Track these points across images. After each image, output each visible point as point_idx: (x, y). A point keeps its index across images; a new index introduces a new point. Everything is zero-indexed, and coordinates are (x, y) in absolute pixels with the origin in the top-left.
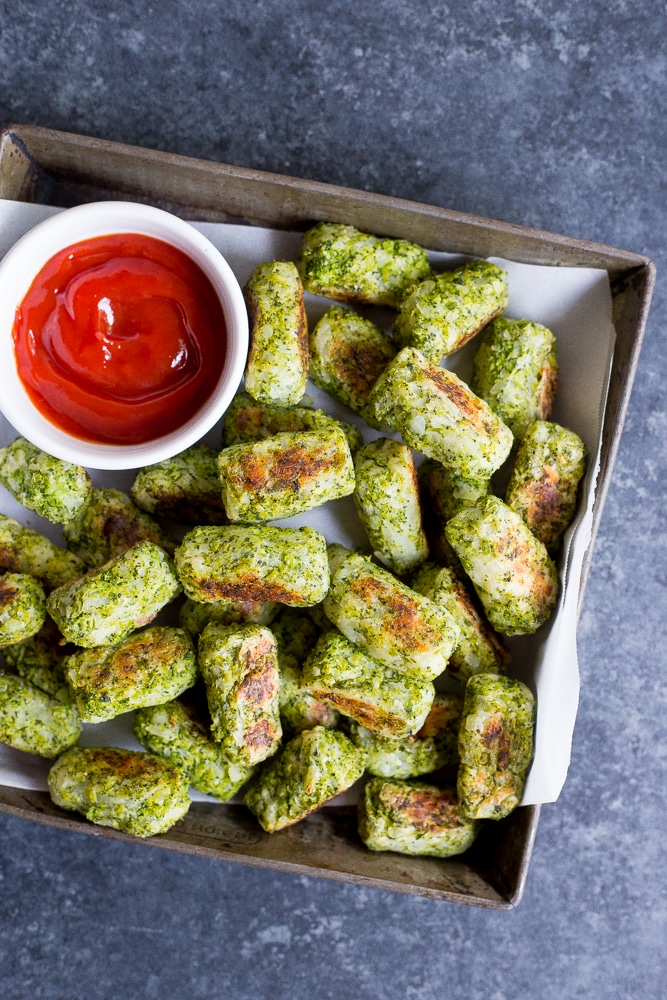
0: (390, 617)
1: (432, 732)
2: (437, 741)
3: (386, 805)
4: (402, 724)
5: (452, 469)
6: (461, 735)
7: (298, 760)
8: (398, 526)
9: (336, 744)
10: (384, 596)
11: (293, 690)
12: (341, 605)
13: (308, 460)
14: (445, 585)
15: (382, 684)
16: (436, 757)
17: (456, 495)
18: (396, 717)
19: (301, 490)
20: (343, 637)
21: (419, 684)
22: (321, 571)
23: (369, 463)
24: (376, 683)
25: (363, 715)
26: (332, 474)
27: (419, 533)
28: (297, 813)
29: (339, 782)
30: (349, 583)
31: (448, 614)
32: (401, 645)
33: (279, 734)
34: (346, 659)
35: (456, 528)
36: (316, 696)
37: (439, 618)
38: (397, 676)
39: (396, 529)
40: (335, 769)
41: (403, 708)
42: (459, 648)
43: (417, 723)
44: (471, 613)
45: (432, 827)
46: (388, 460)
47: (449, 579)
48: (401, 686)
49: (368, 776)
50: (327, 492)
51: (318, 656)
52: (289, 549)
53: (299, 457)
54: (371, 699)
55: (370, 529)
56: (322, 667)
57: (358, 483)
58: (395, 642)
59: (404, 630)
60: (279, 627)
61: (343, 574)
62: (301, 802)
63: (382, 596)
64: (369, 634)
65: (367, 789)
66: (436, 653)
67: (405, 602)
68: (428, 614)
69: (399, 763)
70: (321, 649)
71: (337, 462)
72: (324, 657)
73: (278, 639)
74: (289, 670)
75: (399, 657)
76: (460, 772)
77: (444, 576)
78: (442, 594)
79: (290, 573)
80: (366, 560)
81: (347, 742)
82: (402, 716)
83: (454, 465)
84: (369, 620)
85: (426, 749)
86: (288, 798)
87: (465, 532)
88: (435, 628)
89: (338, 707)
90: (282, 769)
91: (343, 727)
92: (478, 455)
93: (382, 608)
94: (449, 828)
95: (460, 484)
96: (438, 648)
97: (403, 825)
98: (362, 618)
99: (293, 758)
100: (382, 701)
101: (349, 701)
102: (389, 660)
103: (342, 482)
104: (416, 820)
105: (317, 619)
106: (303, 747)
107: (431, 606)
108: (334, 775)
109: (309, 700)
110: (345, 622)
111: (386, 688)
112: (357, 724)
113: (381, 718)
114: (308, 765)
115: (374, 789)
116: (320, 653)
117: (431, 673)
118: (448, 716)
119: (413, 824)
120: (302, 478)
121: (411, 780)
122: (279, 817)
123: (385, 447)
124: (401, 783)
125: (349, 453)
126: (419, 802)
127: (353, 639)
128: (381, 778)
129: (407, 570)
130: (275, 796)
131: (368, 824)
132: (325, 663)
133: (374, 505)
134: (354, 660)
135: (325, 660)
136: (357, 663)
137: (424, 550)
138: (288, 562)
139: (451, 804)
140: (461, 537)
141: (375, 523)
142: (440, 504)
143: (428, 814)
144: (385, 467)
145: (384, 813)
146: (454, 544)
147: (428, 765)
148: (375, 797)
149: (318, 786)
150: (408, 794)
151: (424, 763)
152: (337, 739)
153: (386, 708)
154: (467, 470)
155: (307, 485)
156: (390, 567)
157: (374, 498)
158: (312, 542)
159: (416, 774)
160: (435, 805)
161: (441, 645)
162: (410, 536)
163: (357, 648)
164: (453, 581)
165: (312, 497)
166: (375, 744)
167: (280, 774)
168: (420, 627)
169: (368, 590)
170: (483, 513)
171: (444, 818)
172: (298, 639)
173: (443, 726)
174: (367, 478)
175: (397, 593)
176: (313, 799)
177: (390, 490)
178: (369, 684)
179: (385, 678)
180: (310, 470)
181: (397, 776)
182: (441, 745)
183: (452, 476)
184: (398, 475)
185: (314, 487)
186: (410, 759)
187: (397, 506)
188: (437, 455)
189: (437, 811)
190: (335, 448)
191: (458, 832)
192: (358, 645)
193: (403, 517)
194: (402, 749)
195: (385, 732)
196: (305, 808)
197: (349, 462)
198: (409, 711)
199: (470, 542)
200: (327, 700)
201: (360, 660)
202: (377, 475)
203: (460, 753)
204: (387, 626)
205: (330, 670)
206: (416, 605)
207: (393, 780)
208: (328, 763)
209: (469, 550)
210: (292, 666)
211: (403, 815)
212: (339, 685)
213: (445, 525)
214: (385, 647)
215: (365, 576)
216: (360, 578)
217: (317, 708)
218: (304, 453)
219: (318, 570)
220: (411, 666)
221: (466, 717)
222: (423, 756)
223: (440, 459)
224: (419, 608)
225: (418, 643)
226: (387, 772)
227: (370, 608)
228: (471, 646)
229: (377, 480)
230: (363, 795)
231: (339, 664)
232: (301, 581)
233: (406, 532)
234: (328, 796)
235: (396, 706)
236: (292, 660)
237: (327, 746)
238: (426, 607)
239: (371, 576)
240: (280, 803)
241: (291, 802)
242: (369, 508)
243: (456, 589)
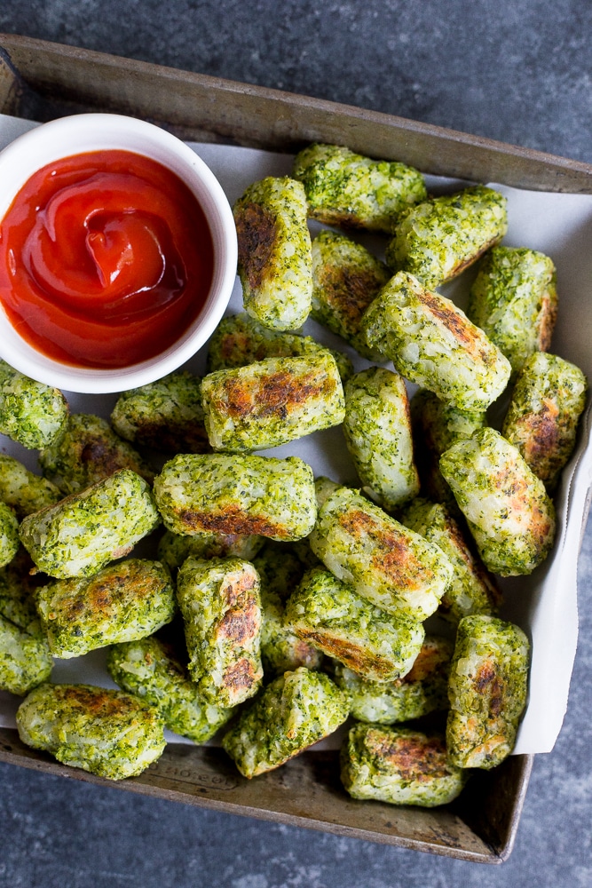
0: (379, 553)
1: (420, 675)
2: (425, 685)
3: (371, 751)
4: (390, 666)
5: (447, 400)
6: (451, 680)
7: (280, 702)
8: (389, 459)
9: (320, 686)
10: (374, 530)
11: (275, 629)
12: (328, 539)
13: (297, 385)
14: (438, 522)
15: (370, 624)
16: (424, 701)
17: (450, 428)
18: (383, 659)
19: (288, 417)
20: (329, 573)
21: (409, 625)
22: (307, 504)
23: (360, 392)
24: (364, 623)
25: (348, 657)
26: (321, 399)
27: (410, 467)
28: (278, 759)
29: (323, 727)
30: (336, 516)
31: (440, 551)
32: (390, 582)
33: (260, 674)
34: (332, 596)
35: (451, 460)
36: (300, 635)
37: (431, 556)
38: (386, 616)
39: (387, 462)
40: (319, 713)
41: (391, 650)
42: (451, 588)
43: (405, 666)
44: (464, 552)
45: (419, 776)
46: (380, 389)
47: (441, 515)
48: (389, 626)
49: (352, 721)
50: (316, 420)
51: (302, 593)
52: (274, 480)
53: (288, 382)
54: (358, 639)
55: (359, 463)
56: (307, 604)
57: (348, 413)
58: (385, 579)
59: (394, 567)
60: (262, 563)
61: (331, 506)
62: (282, 747)
63: (372, 531)
64: (357, 570)
65: (351, 735)
66: (428, 591)
67: (396, 538)
68: (420, 551)
69: (385, 708)
70: (305, 585)
71: (326, 388)
72: (309, 594)
73: (261, 575)
74: (271, 608)
75: (388, 595)
76: (449, 718)
77: (437, 512)
78: (435, 531)
79: (274, 505)
80: (355, 493)
81: (330, 684)
82: (390, 658)
83: (448, 395)
84: (358, 555)
85: (413, 693)
86: (268, 742)
87: (461, 465)
88: (427, 566)
89: (323, 648)
90: (263, 712)
91: (327, 668)
92: (475, 386)
93: (372, 544)
94: (436, 776)
95: (454, 416)
96: (429, 587)
97: (388, 773)
98: (350, 553)
99: (274, 701)
100: (369, 642)
101: (335, 642)
102: (378, 598)
103: (332, 410)
104: (402, 768)
105: (302, 555)
106: (285, 689)
107: (423, 543)
108: (317, 719)
109: (292, 640)
110: (332, 557)
111: (374, 628)
112: (342, 666)
113: (368, 660)
114: (289, 708)
115: (358, 734)
116: (305, 590)
117: (423, 613)
118: (437, 659)
119: (399, 772)
120: (289, 405)
121: (397, 726)
122: (258, 762)
123: (377, 376)
124: (387, 729)
125: (340, 380)
126: (405, 749)
127: (340, 576)
128: (366, 723)
129: (397, 506)
130: (254, 740)
131: (351, 771)
132: (309, 601)
133: (364, 437)
134: (340, 597)
135: (310, 597)
136: (343, 601)
137: (415, 484)
138: (273, 494)
139: (438, 751)
140: (457, 470)
141: (364, 456)
142: (434, 437)
143: (414, 762)
144: (376, 396)
145: (368, 760)
146: (448, 478)
147: (415, 710)
148: (359, 743)
149: (301, 731)
150: (394, 741)
151: (412, 708)
152: (321, 681)
153: (373, 649)
154: (462, 401)
155: (294, 413)
156: (380, 501)
157: (365, 428)
158: (299, 472)
159: (402, 719)
160: (421, 753)
161: (434, 583)
162: (401, 470)
163: (345, 585)
164: (446, 518)
165: (299, 425)
166: (360, 687)
167: (260, 716)
168: (411, 564)
169: (357, 524)
170: (480, 445)
171: (431, 767)
172: (282, 576)
173: (433, 670)
174: (358, 408)
175: (388, 527)
176: (295, 744)
177: (381, 420)
178: (355, 623)
179: (373, 618)
180: (298, 397)
181: (382, 721)
182: (429, 690)
183: (447, 408)
184: (391, 404)
185: (302, 415)
186: (396, 704)
187: (388, 438)
188: (431, 385)
189: (424, 759)
190: (325, 373)
191: (446, 781)
192: (345, 582)
193: (394, 450)
194: (389, 693)
195: (372, 675)
196: (286, 754)
197: (339, 389)
198: (397, 653)
199: (466, 476)
200: (311, 639)
201: (346, 599)
202: (369, 405)
203: (450, 698)
204: (376, 563)
205: (315, 608)
206: (408, 541)
207: (378, 725)
208: (311, 706)
209: (464, 484)
210: (275, 604)
211: (388, 763)
212: (324, 624)
213: (440, 458)
214: (374, 584)
215: (354, 509)
216: (348, 512)
217: (300, 648)
218: (292, 378)
219: (304, 502)
220: (402, 605)
221: (457, 660)
222: (410, 700)
223: (434, 389)
224: (410, 544)
225: (409, 581)
226: (372, 716)
227: (359, 543)
228: (463, 586)
229: (368, 411)
230: (347, 740)
231: (325, 602)
232: (286, 514)
233: (397, 466)
234: (310, 741)
235: (385, 648)
236: (277, 598)
237: (311, 689)
238: (417, 543)
239: (360, 509)
240: (260, 748)
241: (271, 747)
242: (359, 439)
243: (449, 526)
